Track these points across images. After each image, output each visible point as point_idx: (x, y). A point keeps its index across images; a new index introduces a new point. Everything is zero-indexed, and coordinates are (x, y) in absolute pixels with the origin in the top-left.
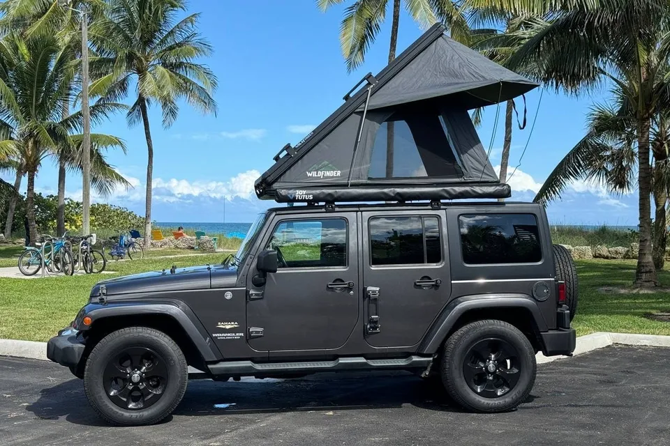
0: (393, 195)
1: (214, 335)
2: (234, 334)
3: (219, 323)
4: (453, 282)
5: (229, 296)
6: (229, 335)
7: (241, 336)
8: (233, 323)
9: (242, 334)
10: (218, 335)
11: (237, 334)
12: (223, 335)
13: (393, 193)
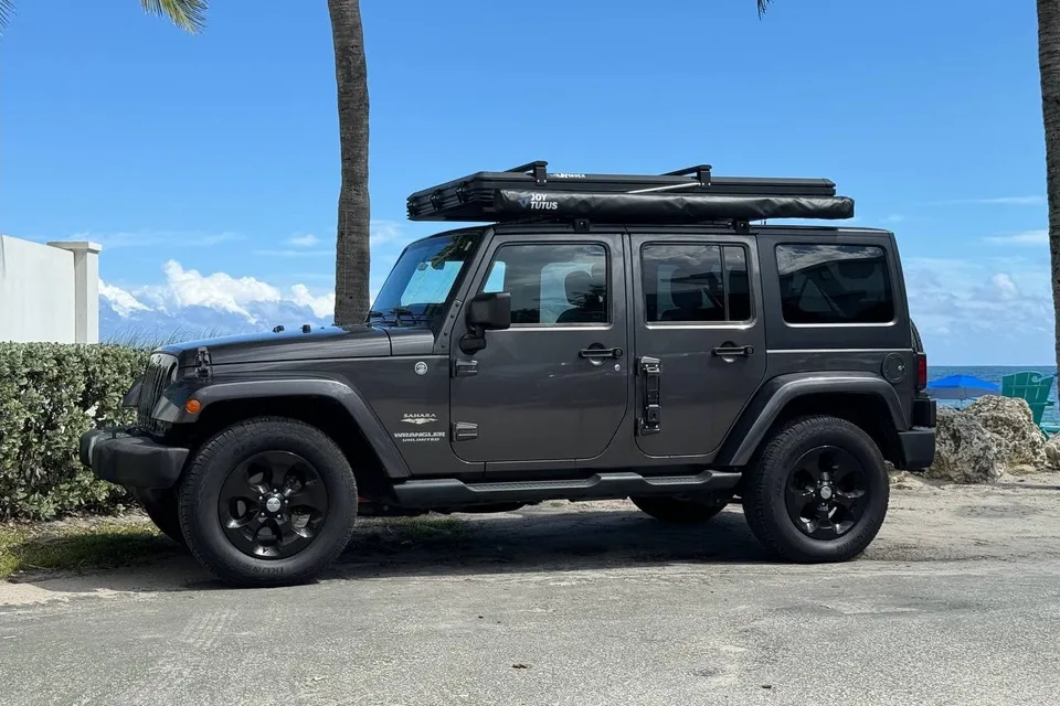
0: (680, 207)
1: (396, 435)
2: (429, 435)
3: (406, 416)
4: (768, 351)
5: (422, 368)
6: (421, 435)
7: (441, 437)
8: (427, 415)
9: (443, 434)
10: (404, 435)
11: (435, 434)
12: (412, 435)
13: (681, 204)
